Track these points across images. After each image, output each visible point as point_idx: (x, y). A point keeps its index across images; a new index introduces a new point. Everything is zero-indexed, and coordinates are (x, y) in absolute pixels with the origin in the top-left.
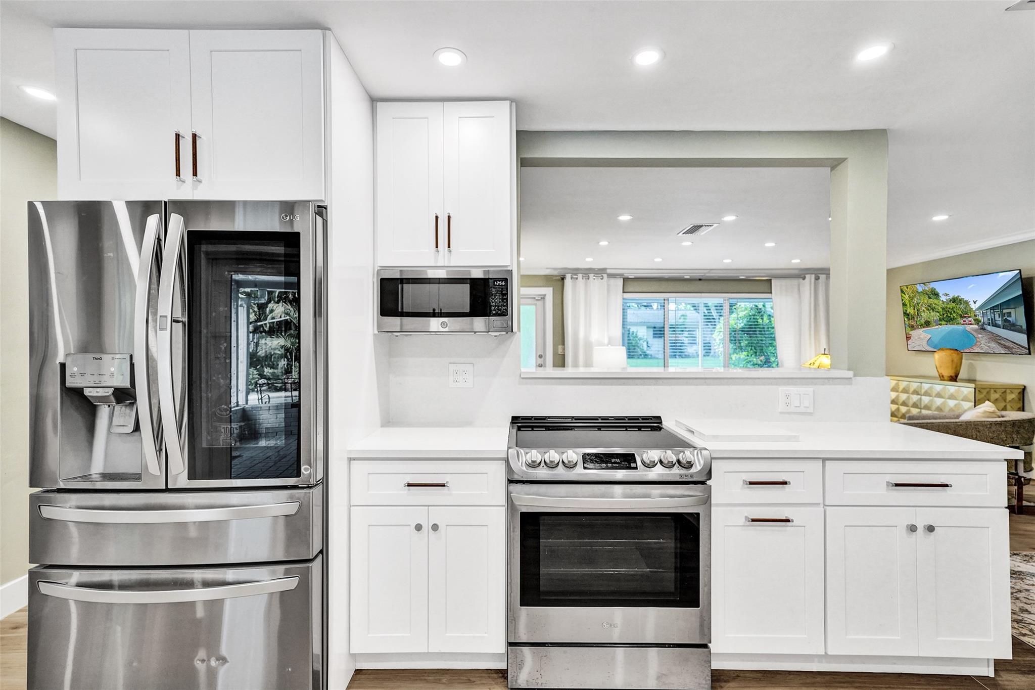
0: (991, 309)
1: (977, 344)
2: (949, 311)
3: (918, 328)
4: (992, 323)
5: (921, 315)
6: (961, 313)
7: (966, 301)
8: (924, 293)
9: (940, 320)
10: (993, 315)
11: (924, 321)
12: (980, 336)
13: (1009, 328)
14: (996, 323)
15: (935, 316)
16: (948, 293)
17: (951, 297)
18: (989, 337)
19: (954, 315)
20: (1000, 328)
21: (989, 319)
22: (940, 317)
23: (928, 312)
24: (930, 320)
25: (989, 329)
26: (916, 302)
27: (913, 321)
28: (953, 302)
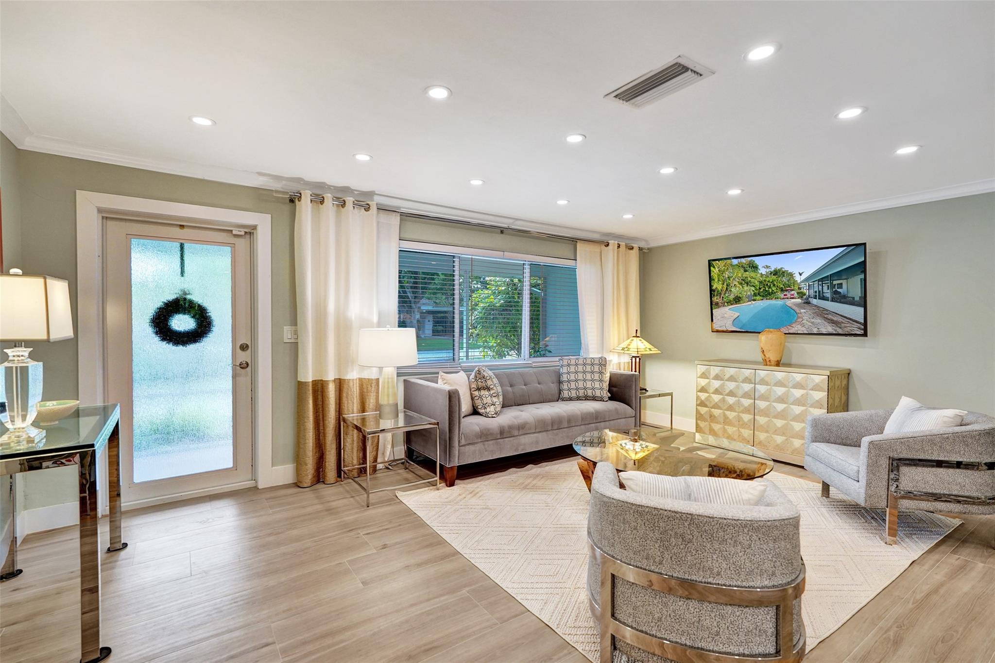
0: (819, 280)
1: (799, 320)
2: (767, 285)
3: (724, 306)
4: (819, 296)
5: (731, 291)
6: (781, 286)
7: (790, 273)
8: (740, 266)
9: (755, 295)
10: (820, 287)
11: (733, 297)
12: (802, 311)
13: (838, 300)
14: (823, 296)
15: (748, 290)
16: (769, 265)
17: (772, 270)
18: (814, 311)
19: (774, 289)
20: (828, 300)
21: (816, 292)
22: (755, 291)
23: (741, 287)
24: (741, 296)
25: (813, 303)
26: (727, 276)
27: (718, 297)
28: (774, 275)
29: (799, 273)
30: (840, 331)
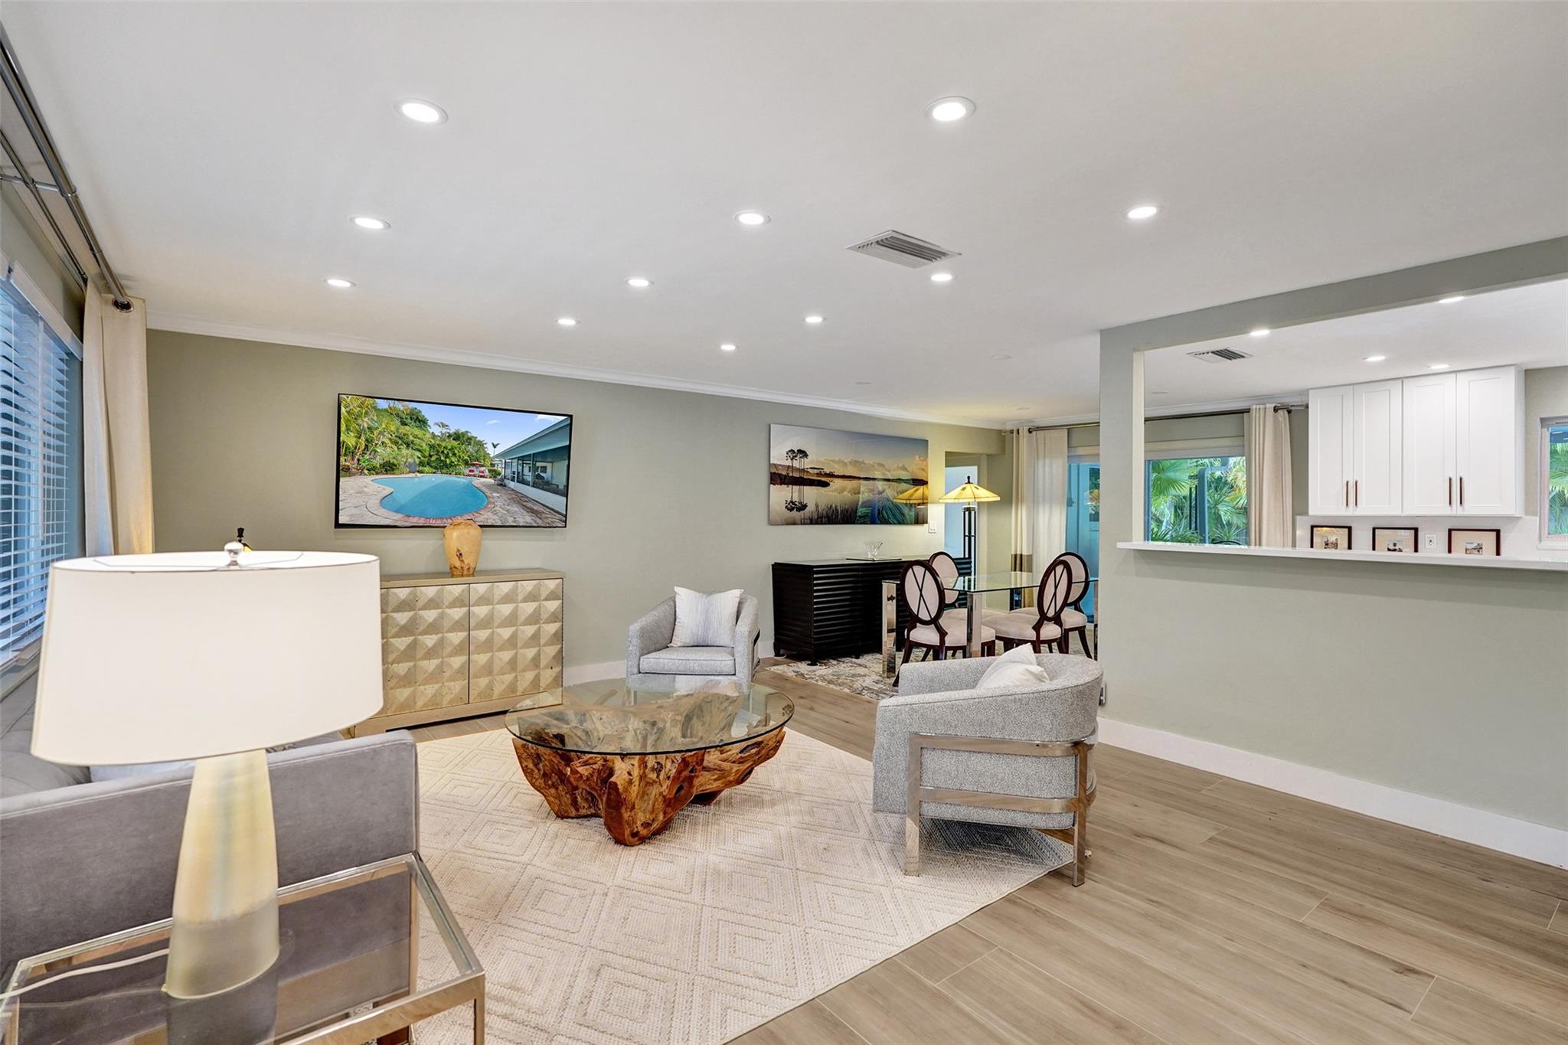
0: (518, 459)
1: (489, 506)
2: (443, 452)
3: (362, 473)
4: (518, 478)
5: (376, 451)
6: (466, 458)
7: (479, 441)
8: (392, 413)
9: (422, 464)
10: (520, 468)
11: (381, 462)
12: (494, 494)
13: (539, 486)
14: (523, 479)
15: (409, 455)
16: (446, 424)
17: (452, 431)
18: (510, 497)
19: (453, 459)
20: (529, 485)
21: (514, 473)
22: (423, 459)
23: (396, 448)
24: (395, 462)
25: (510, 486)
26: (366, 426)
27: (349, 458)
28: (454, 439)
29: (493, 444)
30: (540, 522)
